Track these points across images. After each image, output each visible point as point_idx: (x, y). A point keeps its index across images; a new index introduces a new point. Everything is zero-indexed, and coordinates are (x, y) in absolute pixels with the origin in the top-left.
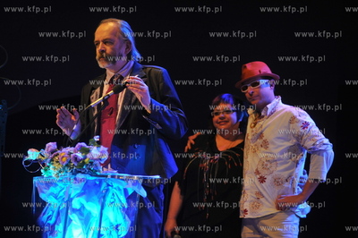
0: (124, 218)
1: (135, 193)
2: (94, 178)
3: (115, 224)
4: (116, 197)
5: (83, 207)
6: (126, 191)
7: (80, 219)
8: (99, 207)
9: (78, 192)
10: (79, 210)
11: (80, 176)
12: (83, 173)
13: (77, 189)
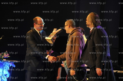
1: (12, 66)
4: (6, 67)
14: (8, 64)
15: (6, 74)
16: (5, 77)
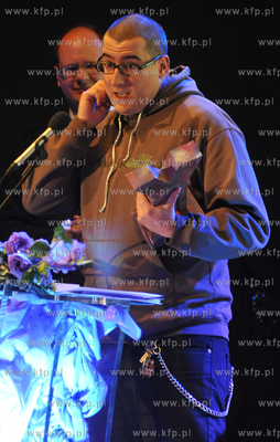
0: (96, 380)
1: (117, 331)
2: (42, 302)
3: (74, 391)
4: (80, 338)
5: (19, 356)
6: (100, 326)
7: (16, 381)
8: (52, 358)
9: (14, 328)
10: (13, 363)
11: (16, 297)
12: (23, 291)
13: (12, 323)
14: (92, 319)
15: (81, 388)
16: (73, 409)
